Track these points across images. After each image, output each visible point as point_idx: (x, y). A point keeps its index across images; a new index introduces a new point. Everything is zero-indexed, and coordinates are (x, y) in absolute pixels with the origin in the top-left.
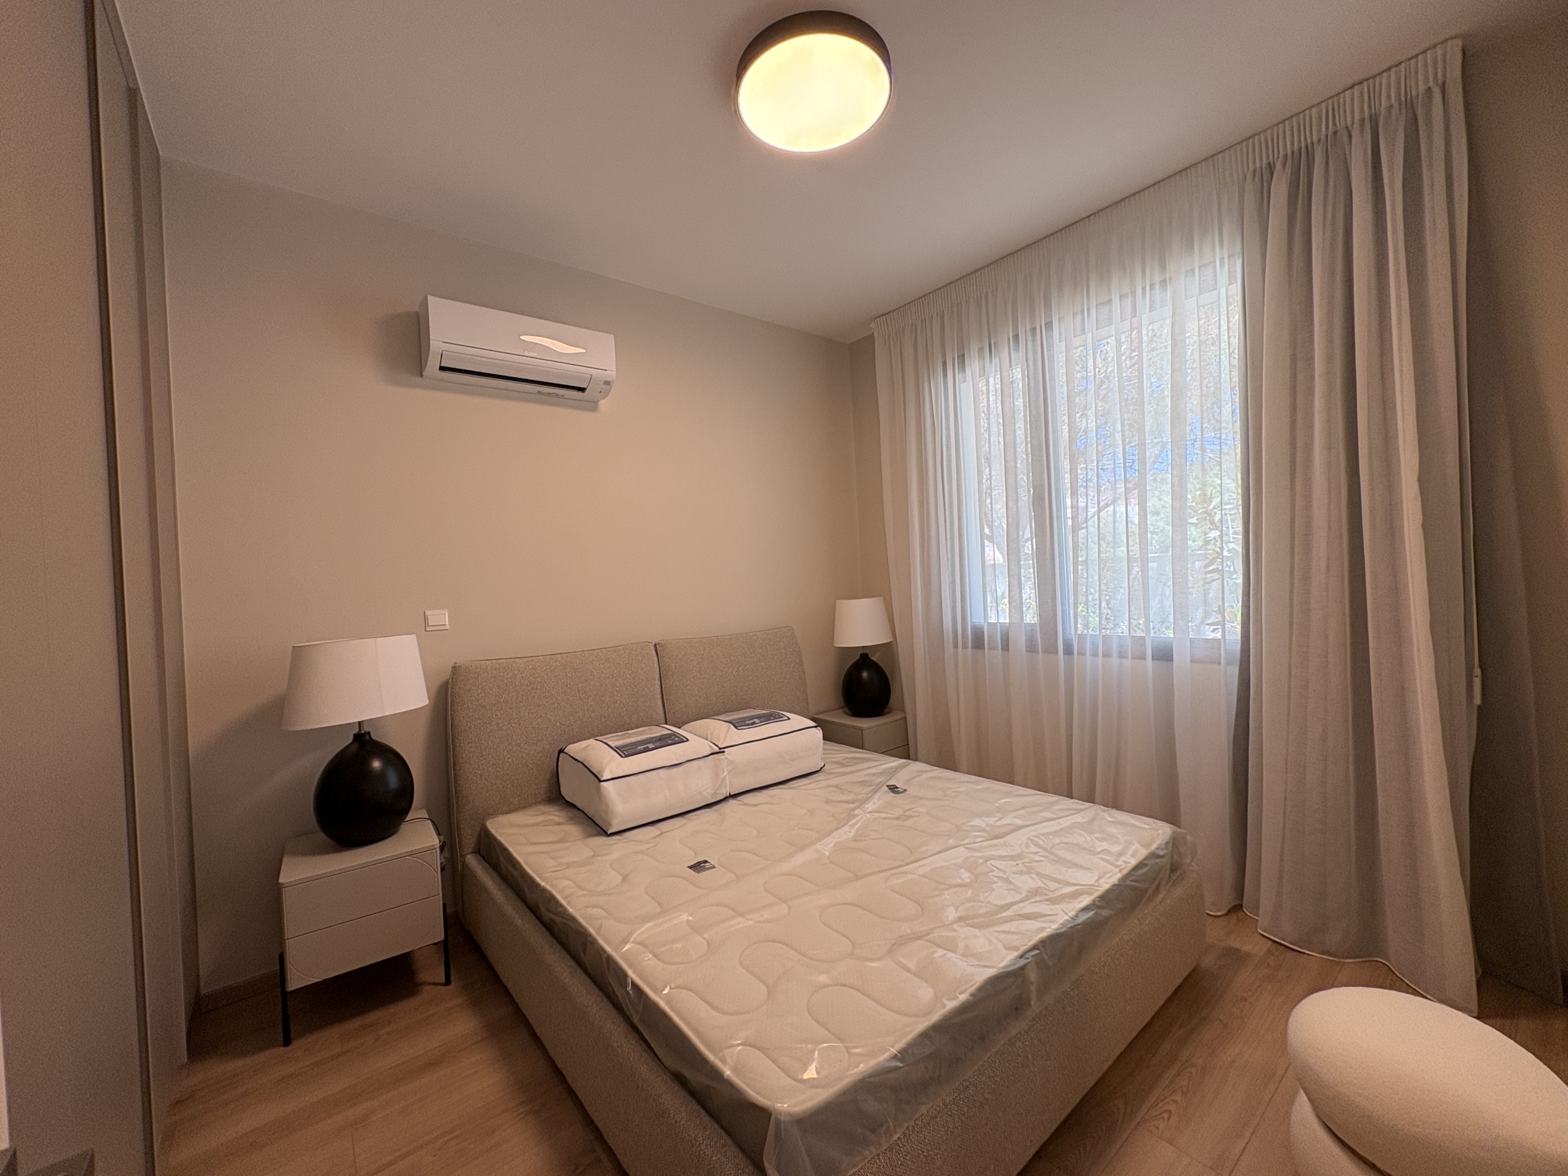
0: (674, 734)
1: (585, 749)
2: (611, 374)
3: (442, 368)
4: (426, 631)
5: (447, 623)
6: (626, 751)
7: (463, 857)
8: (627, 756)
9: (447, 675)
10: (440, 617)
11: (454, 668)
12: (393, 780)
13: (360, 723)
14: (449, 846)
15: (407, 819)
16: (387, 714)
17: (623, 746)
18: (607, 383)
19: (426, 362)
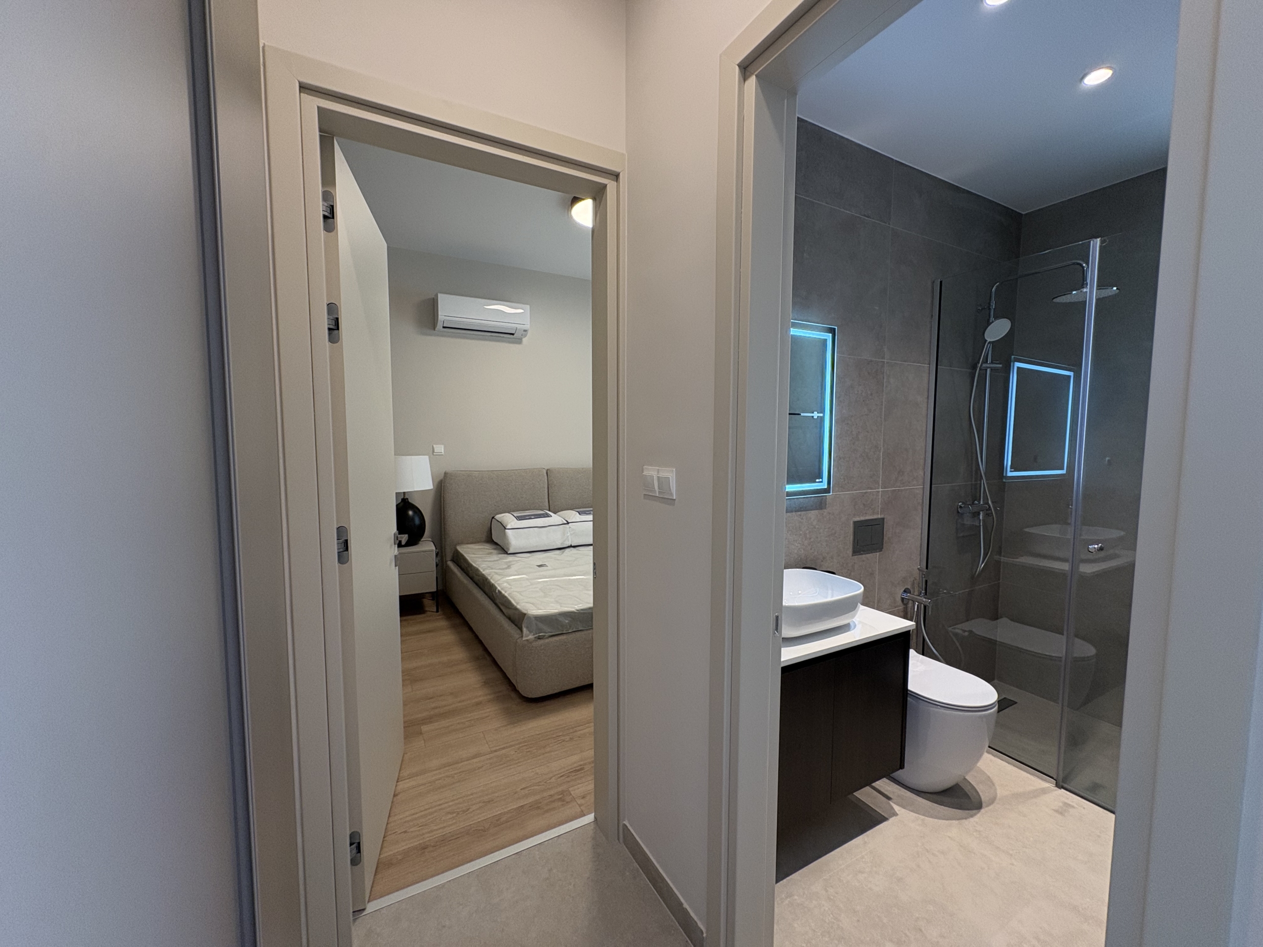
0: (547, 514)
1: (503, 516)
2: (527, 327)
3: (444, 327)
4: (433, 455)
5: (443, 452)
6: (519, 518)
7: (446, 561)
8: (520, 520)
9: (442, 477)
10: (440, 449)
11: (445, 473)
12: (417, 521)
13: (404, 493)
14: (440, 554)
15: (422, 540)
16: (416, 490)
17: (519, 516)
18: (525, 331)
19: (437, 324)
